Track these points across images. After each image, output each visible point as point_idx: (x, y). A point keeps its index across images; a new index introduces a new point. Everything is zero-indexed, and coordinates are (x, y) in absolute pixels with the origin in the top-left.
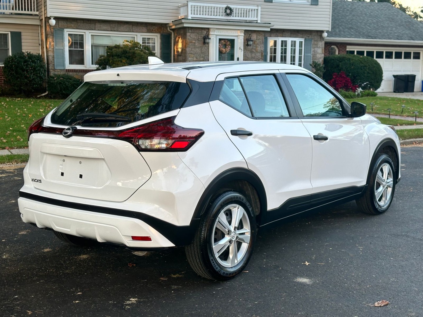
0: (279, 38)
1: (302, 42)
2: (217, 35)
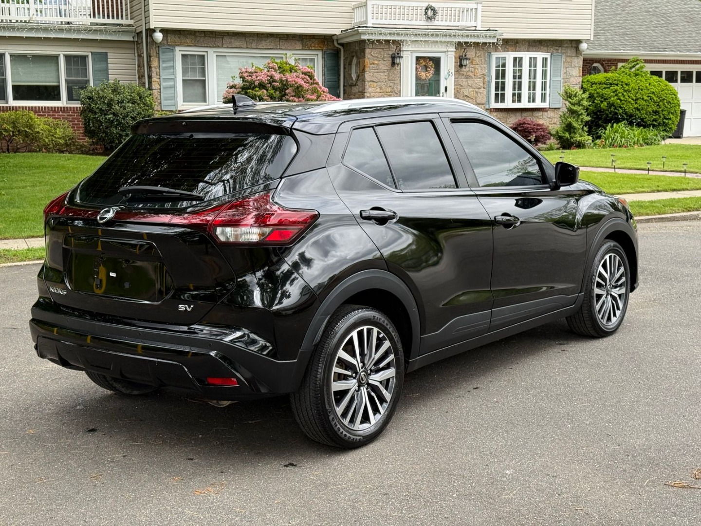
0: (510, 53)
1: (546, 59)
2: (412, 52)
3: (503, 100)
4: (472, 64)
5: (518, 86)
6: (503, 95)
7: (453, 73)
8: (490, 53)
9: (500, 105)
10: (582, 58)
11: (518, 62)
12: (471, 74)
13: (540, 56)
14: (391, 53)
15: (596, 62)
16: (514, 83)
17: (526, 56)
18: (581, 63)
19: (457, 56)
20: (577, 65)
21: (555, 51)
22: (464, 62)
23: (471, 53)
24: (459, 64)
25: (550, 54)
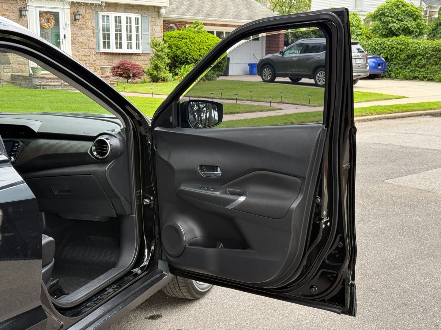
0: (112, 13)
1: (138, 18)
2: (36, 7)
3: (109, 47)
4: (84, 19)
5: (119, 37)
6: (109, 43)
7: (70, 25)
8: (98, 12)
9: (107, 50)
10: (162, 20)
11: (118, 20)
12: (83, 26)
13: (134, 16)
14: (18, 7)
15: (172, 23)
16: (116, 35)
17: (124, 16)
18: (162, 23)
19: (72, 12)
20: (159, 24)
21: (143, 14)
22: (78, 17)
23: (82, 11)
24: (73, 18)
25: (140, 15)
